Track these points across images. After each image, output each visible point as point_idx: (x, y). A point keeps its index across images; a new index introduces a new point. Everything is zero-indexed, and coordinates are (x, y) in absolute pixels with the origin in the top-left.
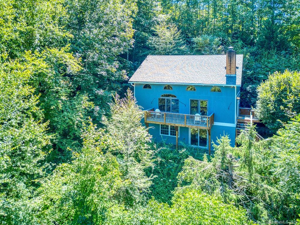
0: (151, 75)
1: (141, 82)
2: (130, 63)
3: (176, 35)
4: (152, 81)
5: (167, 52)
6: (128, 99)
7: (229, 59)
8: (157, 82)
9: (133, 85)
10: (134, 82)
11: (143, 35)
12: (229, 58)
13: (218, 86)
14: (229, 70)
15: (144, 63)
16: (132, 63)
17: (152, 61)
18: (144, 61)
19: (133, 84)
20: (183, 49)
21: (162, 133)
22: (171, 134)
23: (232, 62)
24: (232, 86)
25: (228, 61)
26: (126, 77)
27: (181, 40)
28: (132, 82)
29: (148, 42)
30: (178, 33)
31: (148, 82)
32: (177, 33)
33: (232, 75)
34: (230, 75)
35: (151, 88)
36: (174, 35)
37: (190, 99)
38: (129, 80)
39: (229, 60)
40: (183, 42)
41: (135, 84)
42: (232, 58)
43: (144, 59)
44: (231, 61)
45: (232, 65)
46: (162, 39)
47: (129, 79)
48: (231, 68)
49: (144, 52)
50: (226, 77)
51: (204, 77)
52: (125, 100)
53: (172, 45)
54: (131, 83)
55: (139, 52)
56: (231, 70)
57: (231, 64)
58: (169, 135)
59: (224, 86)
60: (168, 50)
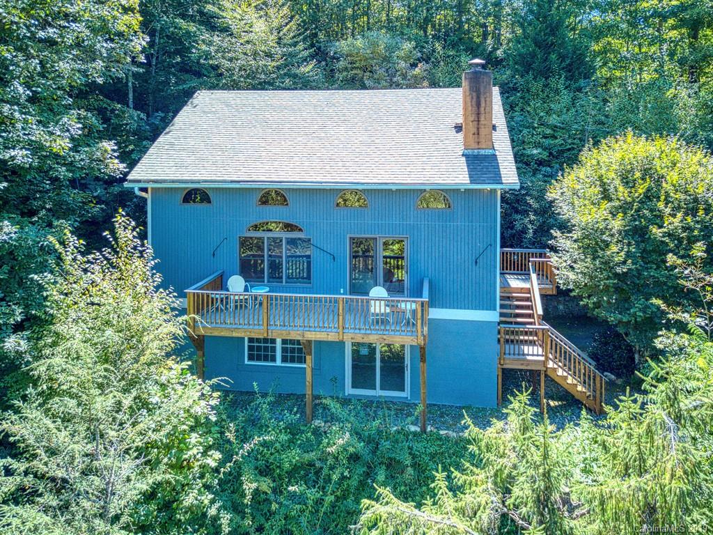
0: (210, 157)
1: (173, 181)
2: (138, 116)
3: (285, 29)
4: (214, 178)
5: (260, 83)
6: (117, 253)
7: (475, 98)
8: (232, 182)
9: (143, 194)
10: (148, 181)
11: (180, 29)
12: (474, 94)
13: (442, 190)
14: (474, 134)
15: (185, 117)
16: (142, 116)
17: (214, 110)
18: (185, 108)
19: (145, 190)
20: (308, 72)
21: (251, 358)
22: (284, 360)
23: (482, 109)
24: (489, 187)
25: (469, 104)
26: (117, 166)
27: (301, 46)
28: (139, 181)
29: (197, 48)
30: (291, 24)
31: (198, 182)
32: (287, 24)
33: (482, 152)
34: (476, 151)
35: (209, 202)
36: (279, 30)
37: (348, 236)
38: (129, 177)
39: (474, 103)
40: (306, 53)
41: (149, 191)
42: (482, 96)
43: (185, 103)
44: (478, 105)
45: (482, 118)
46: (242, 41)
47: (126, 174)
48: (478, 128)
49: (184, 82)
50: (464, 159)
51: (393, 159)
52: (106, 259)
53: (273, 61)
54: (136, 187)
55: (167, 83)
56: (478, 134)
57: (478, 114)
58: (279, 362)
59: (462, 188)
60: (263, 76)
